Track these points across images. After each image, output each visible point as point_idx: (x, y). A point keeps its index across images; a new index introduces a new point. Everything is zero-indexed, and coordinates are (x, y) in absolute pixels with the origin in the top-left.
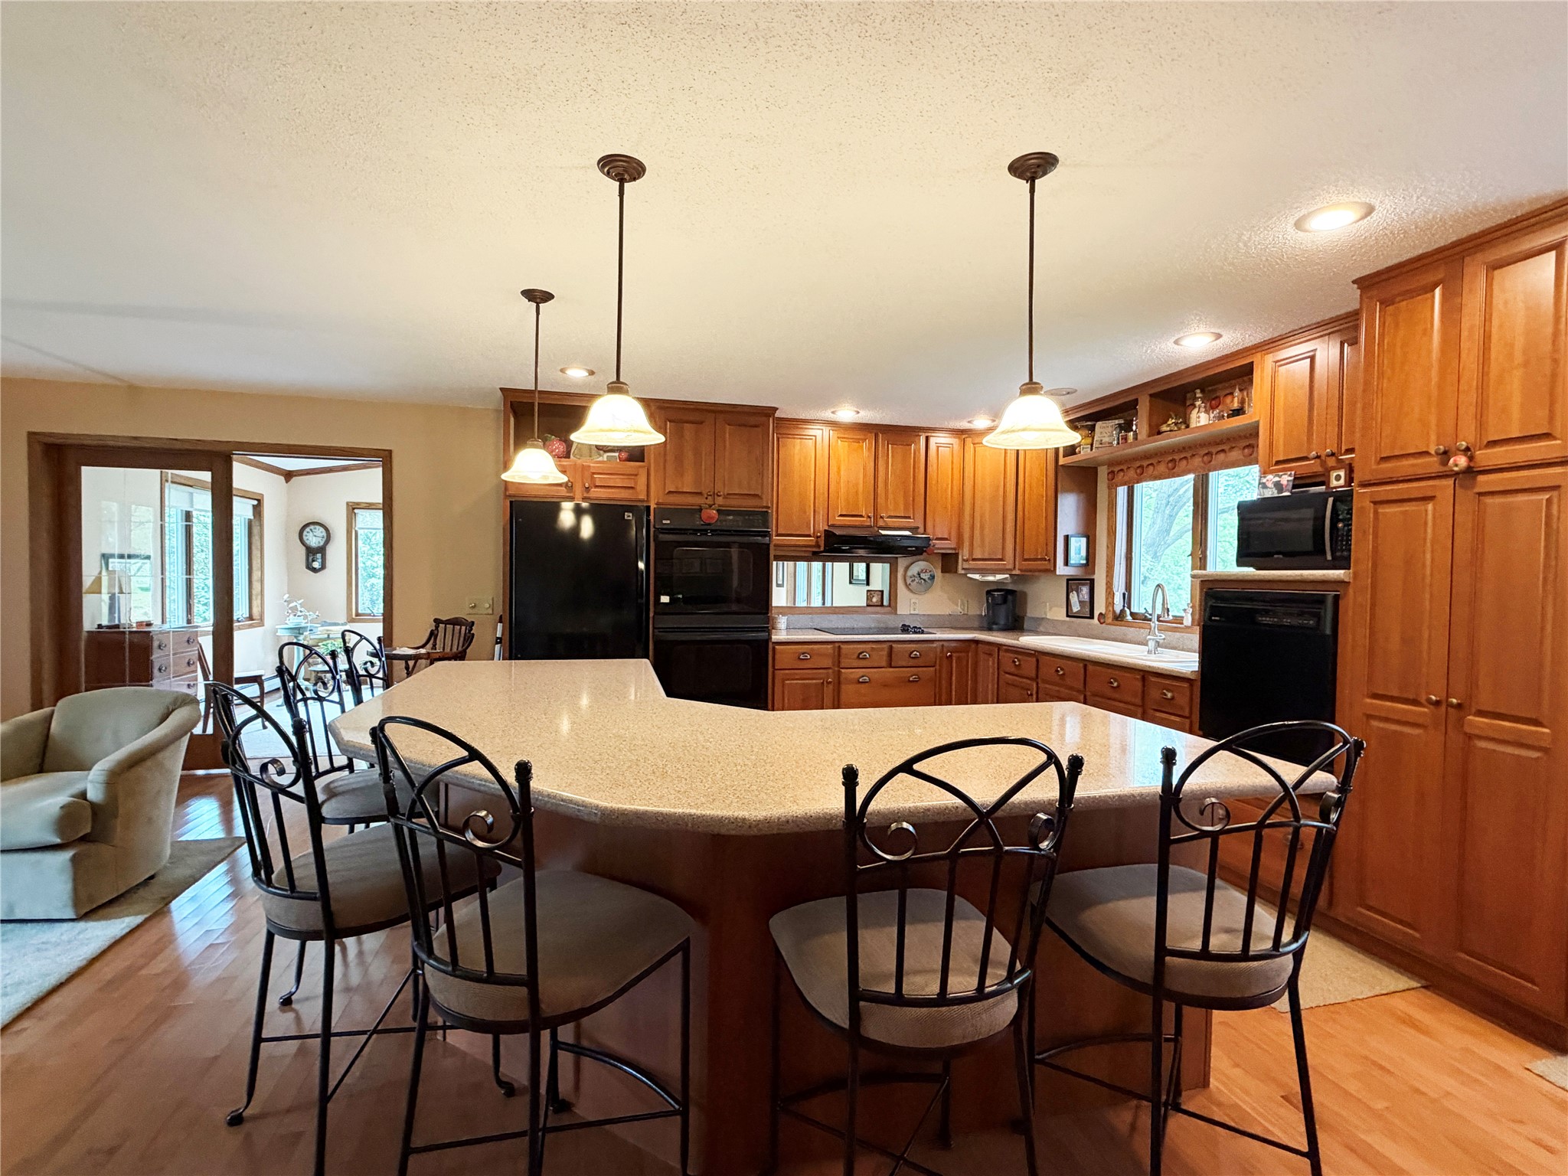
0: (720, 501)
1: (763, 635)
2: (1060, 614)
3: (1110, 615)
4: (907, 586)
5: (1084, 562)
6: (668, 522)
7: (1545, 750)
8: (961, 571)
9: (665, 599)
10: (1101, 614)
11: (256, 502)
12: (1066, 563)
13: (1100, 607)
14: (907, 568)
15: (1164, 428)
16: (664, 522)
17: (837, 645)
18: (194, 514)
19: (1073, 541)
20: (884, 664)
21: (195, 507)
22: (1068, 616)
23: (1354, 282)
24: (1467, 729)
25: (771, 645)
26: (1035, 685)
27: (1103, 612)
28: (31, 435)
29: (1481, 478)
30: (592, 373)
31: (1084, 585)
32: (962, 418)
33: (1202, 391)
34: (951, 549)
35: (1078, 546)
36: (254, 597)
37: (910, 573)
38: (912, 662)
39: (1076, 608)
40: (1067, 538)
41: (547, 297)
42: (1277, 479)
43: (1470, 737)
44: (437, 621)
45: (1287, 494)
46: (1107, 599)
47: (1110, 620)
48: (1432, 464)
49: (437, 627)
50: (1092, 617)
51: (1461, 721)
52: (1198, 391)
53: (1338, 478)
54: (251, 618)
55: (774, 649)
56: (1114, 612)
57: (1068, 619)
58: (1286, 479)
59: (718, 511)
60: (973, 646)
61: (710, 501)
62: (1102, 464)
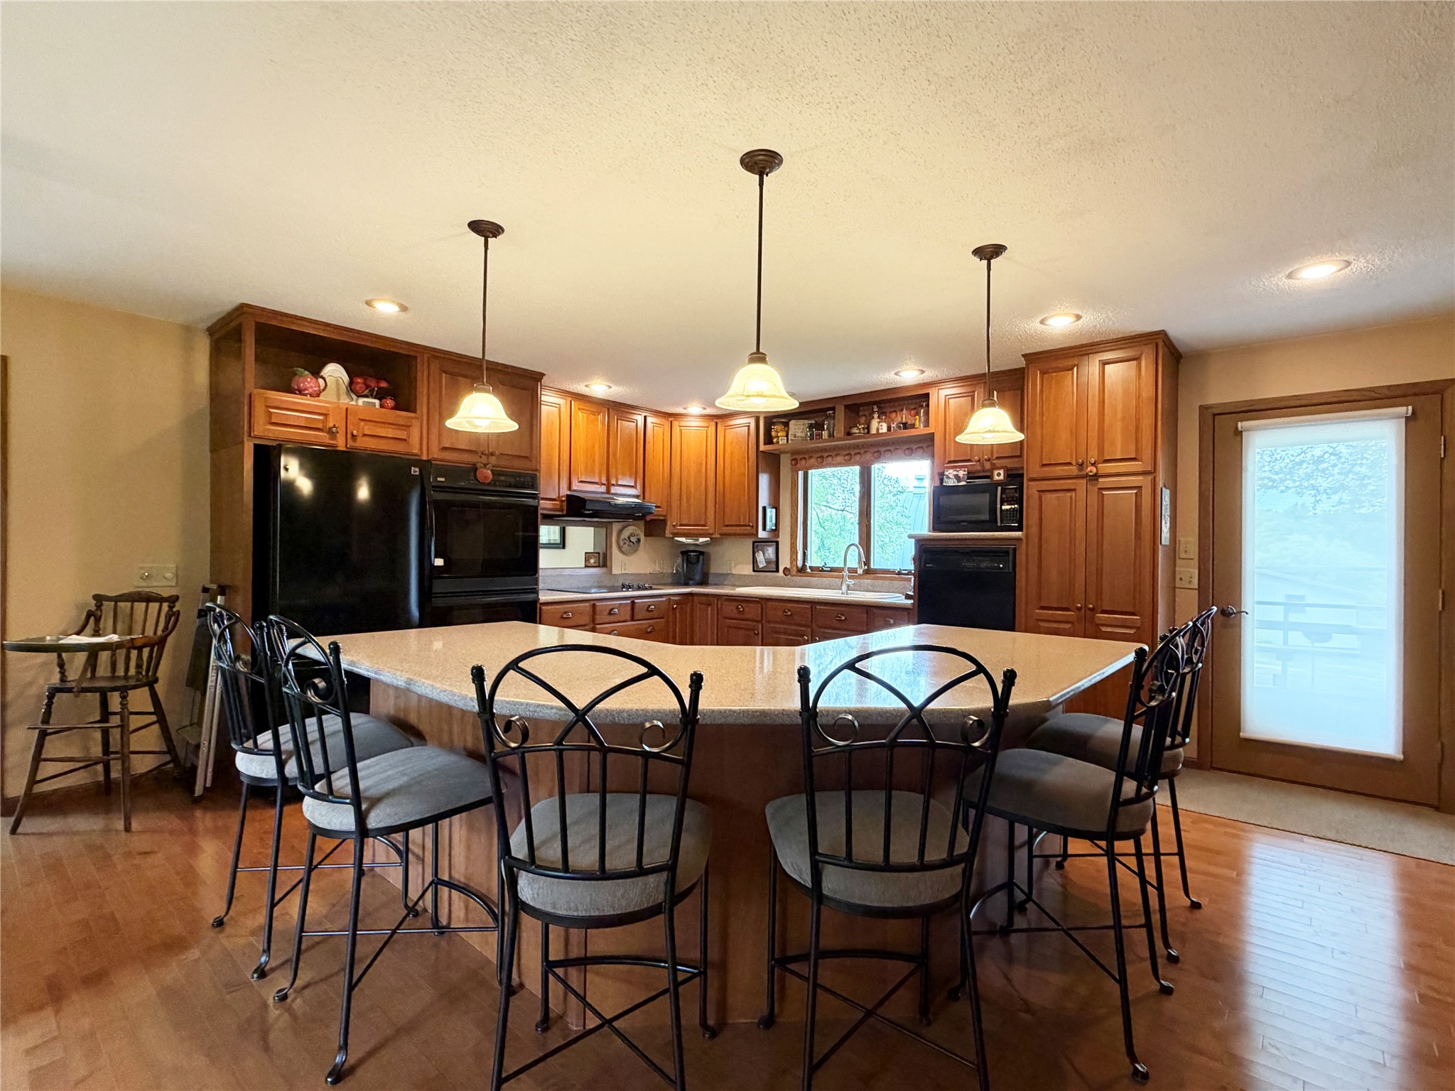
0: (493, 460)
1: (531, 597)
2: (747, 570)
3: (795, 569)
4: (620, 548)
5: (774, 528)
6: (443, 479)
7: (1138, 628)
8: (668, 534)
9: (439, 562)
10: (786, 568)
12: (764, 529)
13: (785, 562)
14: (620, 532)
15: (855, 430)
16: (439, 479)
17: (592, 602)
19: (768, 510)
20: (628, 617)
22: (754, 571)
23: (1023, 355)
24: (1097, 621)
25: (538, 605)
26: (760, 626)
27: (788, 566)
29: (1100, 480)
30: (404, 309)
31: (770, 546)
33: (878, 407)
34: (662, 516)
35: (771, 513)
37: (622, 537)
38: (650, 615)
39: (762, 564)
40: (764, 508)
42: (955, 473)
43: (1098, 625)
44: (99, 599)
45: (963, 483)
46: (791, 556)
47: (794, 573)
48: (1074, 470)
49: (99, 606)
50: (777, 571)
51: (1093, 617)
52: (875, 407)
53: (999, 475)
55: (540, 608)
56: (797, 567)
57: (753, 573)
58: (961, 473)
59: (492, 471)
60: (690, 598)
61: (484, 459)
62: (786, 452)
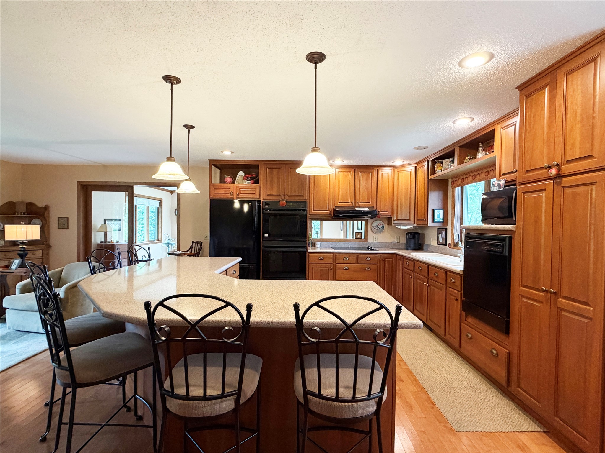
0: (287, 198)
1: (304, 250)
2: (434, 243)
3: (453, 244)
4: (372, 231)
5: (442, 221)
6: (267, 206)
7: (591, 319)
8: (393, 225)
9: (266, 235)
10: (449, 243)
11: (160, 201)
12: (433, 221)
13: (449, 241)
14: (372, 223)
16: (266, 206)
17: (335, 254)
18: (138, 205)
19: (436, 212)
20: (355, 262)
21: (138, 203)
22: (438, 244)
23: (516, 88)
24: (559, 305)
25: (307, 254)
26: (413, 273)
27: (450, 243)
28: (78, 182)
30: (232, 153)
31: (443, 231)
32: (390, 161)
33: (482, 143)
34: (389, 215)
35: (439, 215)
36: (159, 233)
37: (373, 225)
38: (367, 262)
39: (441, 241)
40: (433, 211)
41: (193, 127)
42: (499, 182)
43: (561, 309)
44: (193, 242)
45: (502, 189)
46: (451, 237)
47: (452, 247)
48: (542, 173)
49: (193, 244)
50: (446, 245)
51: (556, 301)
54: (158, 240)
55: (309, 255)
57: (438, 245)
58: (502, 183)
59: (286, 202)
60: (395, 256)
61: (283, 198)
62: (450, 178)
